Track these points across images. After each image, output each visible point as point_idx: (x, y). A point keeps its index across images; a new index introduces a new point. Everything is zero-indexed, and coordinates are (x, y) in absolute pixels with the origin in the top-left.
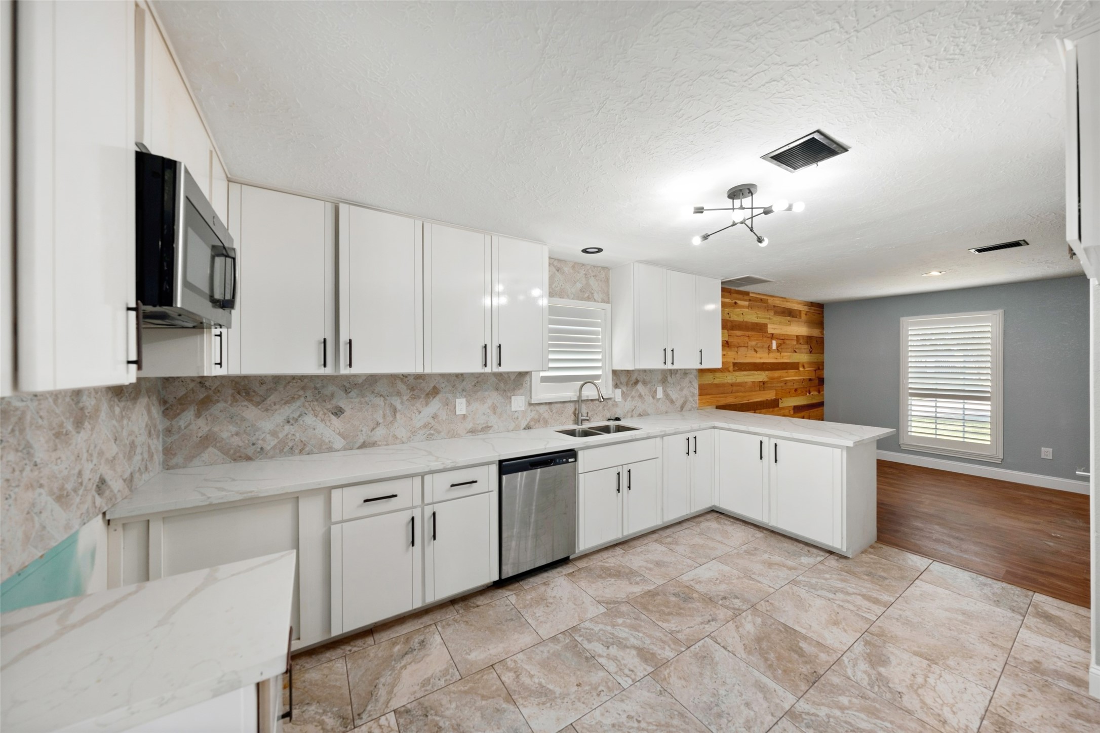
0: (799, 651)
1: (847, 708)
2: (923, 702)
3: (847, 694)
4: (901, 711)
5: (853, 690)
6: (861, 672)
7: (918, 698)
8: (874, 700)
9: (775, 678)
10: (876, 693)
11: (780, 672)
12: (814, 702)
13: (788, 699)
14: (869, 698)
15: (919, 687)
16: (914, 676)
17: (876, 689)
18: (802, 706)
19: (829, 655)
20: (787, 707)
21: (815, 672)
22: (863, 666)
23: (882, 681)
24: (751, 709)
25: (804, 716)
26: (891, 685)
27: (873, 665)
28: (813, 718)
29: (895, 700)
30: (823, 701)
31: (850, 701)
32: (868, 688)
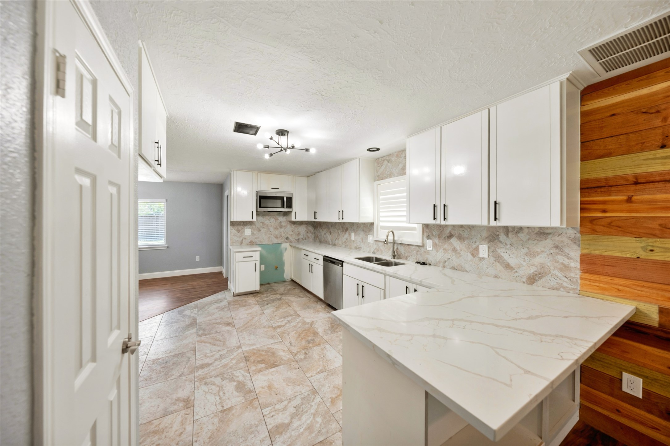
0: (261, 362)
1: (231, 360)
2: (214, 384)
3: (235, 364)
4: (218, 374)
5: (235, 367)
6: (240, 375)
7: (217, 384)
8: (227, 370)
9: (254, 349)
10: (229, 372)
11: (255, 352)
12: (239, 354)
13: (244, 348)
14: (229, 369)
15: (219, 390)
16: (224, 393)
17: (230, 374)
18: (240, 350)
19: (253, 370)
20: (242, 347)
21: (249, 361)
22: (241, 378)
23: (232, 380)
24: (248, 340)
25: (237, 349)
26: (228, 380)
27: (239, 382)
28: (235, 351)
29: (222, 376)
30: (238, 356)
31: (232, 363)
32: (232, 372)
